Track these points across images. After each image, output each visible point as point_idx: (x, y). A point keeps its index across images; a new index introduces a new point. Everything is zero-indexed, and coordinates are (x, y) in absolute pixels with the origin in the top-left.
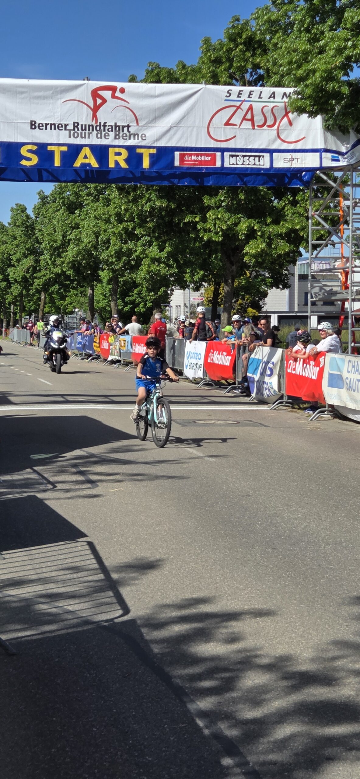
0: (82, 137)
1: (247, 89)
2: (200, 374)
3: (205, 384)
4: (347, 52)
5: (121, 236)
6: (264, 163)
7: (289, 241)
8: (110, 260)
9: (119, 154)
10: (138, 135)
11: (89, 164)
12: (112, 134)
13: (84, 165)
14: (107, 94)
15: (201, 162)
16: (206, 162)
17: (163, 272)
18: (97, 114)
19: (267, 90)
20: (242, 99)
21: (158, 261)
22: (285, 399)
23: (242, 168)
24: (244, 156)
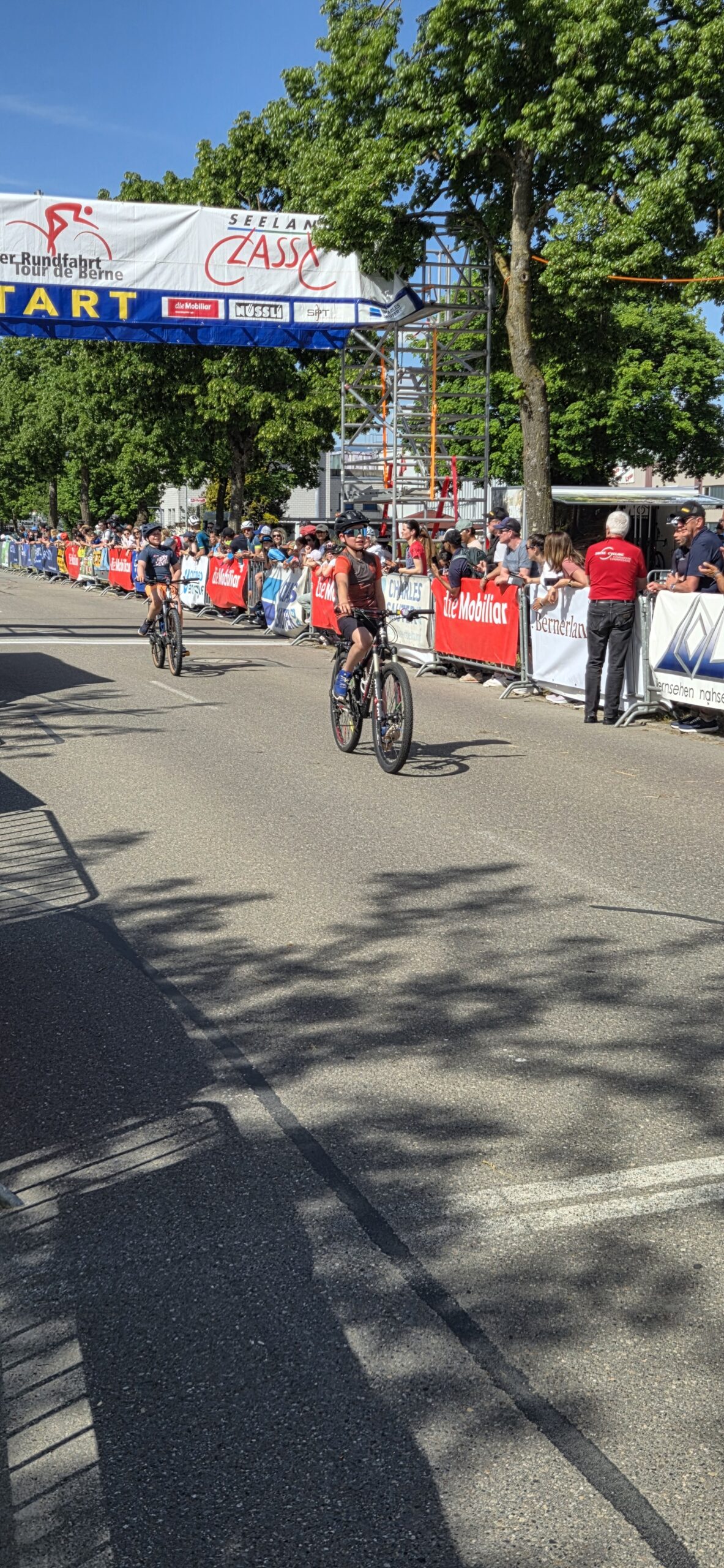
0: (34, 274)
1: (258, 214)
2: (201, 600)
3: (208, 613)
4: (389, 168)
5: (93, 413)
6: (282, 315)
7: (317, 423)
8: (78, 445)
9: (86, 298)
10: (111, 272)
11: (45, 312)
12: (76, 271)
13: (37, 313)
14: (67, 215)
15: (197, 313)
16: (204, 313)
17: (150, 462)
18: (55, 242)
19: (284, 217)
20: (251, 227)
21: (144, 447)
22: (311, 632)
23: (252, 323)
24: (255, 305)
